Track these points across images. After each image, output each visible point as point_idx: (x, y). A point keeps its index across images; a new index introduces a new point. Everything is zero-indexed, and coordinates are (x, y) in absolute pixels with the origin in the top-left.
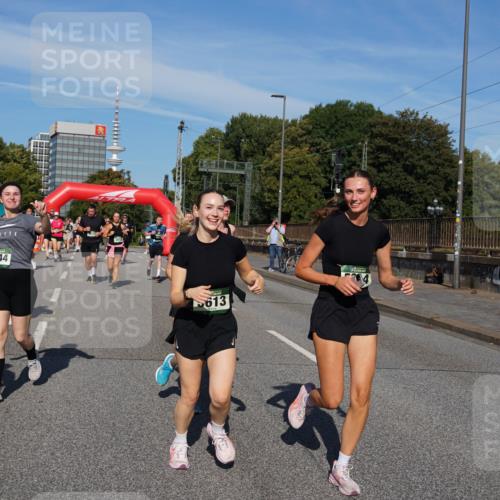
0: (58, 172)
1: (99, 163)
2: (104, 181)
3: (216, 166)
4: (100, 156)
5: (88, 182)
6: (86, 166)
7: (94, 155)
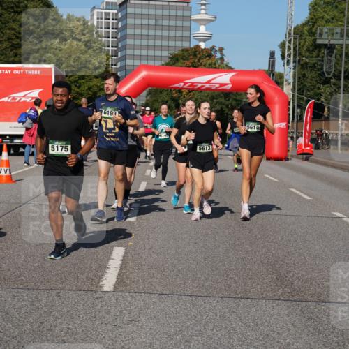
0: (129, 52)
1: (182, 39)
2: (189, 63)
3: (342, 36)
4: (183, 28)
5: (167, 64)
7: (176, 28)
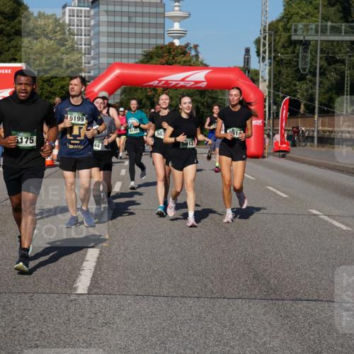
0: (102, 50)
1: (156, 36)
2: (163, 61)
3: (317, 32)
4: (156, 25)
5: (142, 62)
6: (139, 41)
7: (150, 25)
